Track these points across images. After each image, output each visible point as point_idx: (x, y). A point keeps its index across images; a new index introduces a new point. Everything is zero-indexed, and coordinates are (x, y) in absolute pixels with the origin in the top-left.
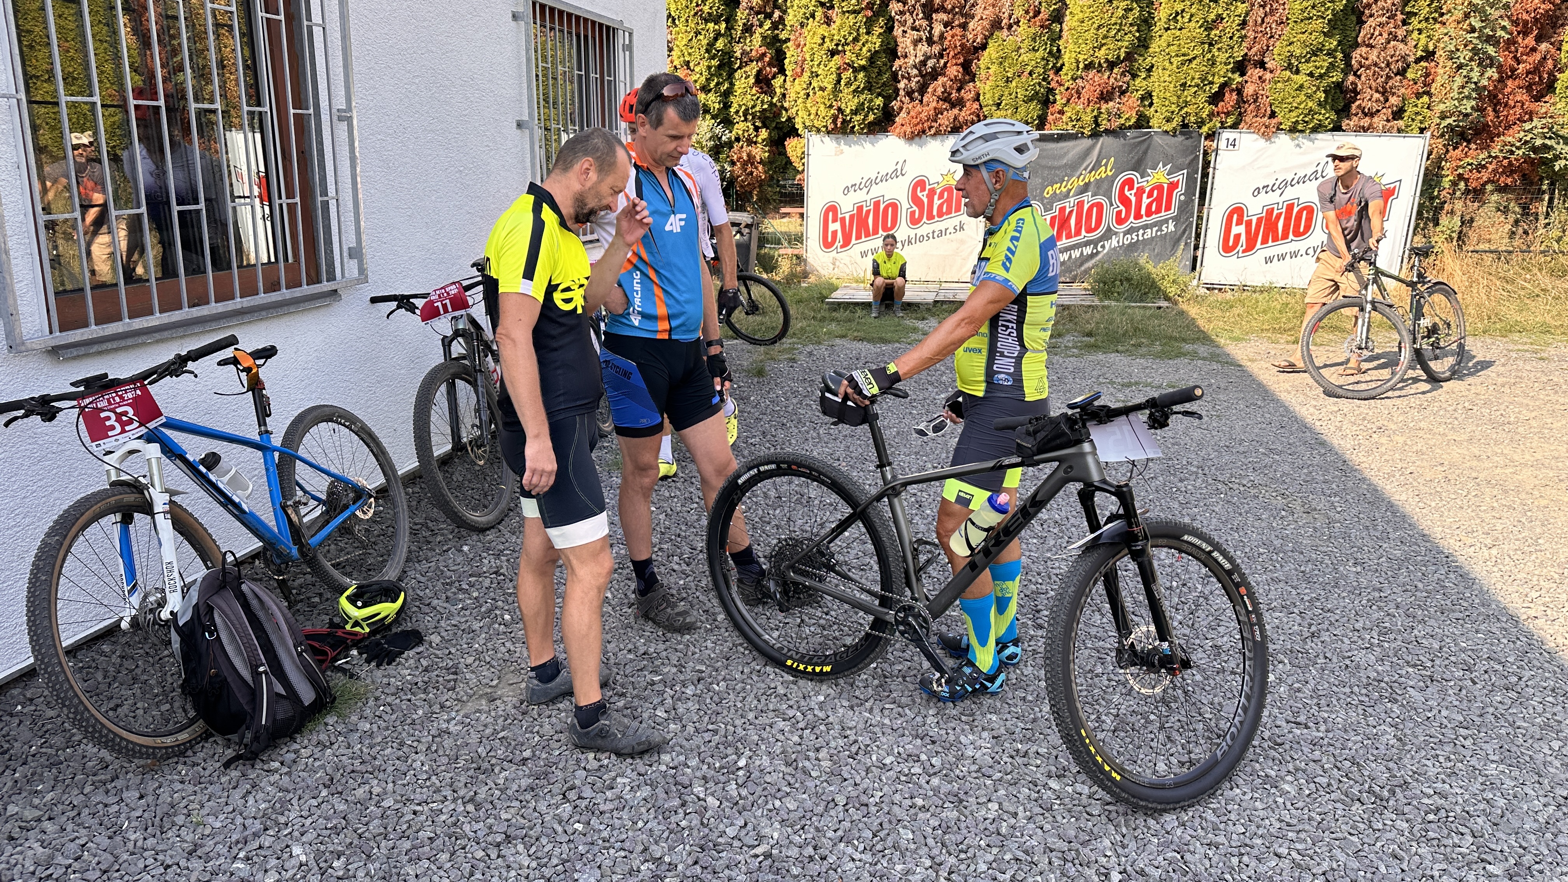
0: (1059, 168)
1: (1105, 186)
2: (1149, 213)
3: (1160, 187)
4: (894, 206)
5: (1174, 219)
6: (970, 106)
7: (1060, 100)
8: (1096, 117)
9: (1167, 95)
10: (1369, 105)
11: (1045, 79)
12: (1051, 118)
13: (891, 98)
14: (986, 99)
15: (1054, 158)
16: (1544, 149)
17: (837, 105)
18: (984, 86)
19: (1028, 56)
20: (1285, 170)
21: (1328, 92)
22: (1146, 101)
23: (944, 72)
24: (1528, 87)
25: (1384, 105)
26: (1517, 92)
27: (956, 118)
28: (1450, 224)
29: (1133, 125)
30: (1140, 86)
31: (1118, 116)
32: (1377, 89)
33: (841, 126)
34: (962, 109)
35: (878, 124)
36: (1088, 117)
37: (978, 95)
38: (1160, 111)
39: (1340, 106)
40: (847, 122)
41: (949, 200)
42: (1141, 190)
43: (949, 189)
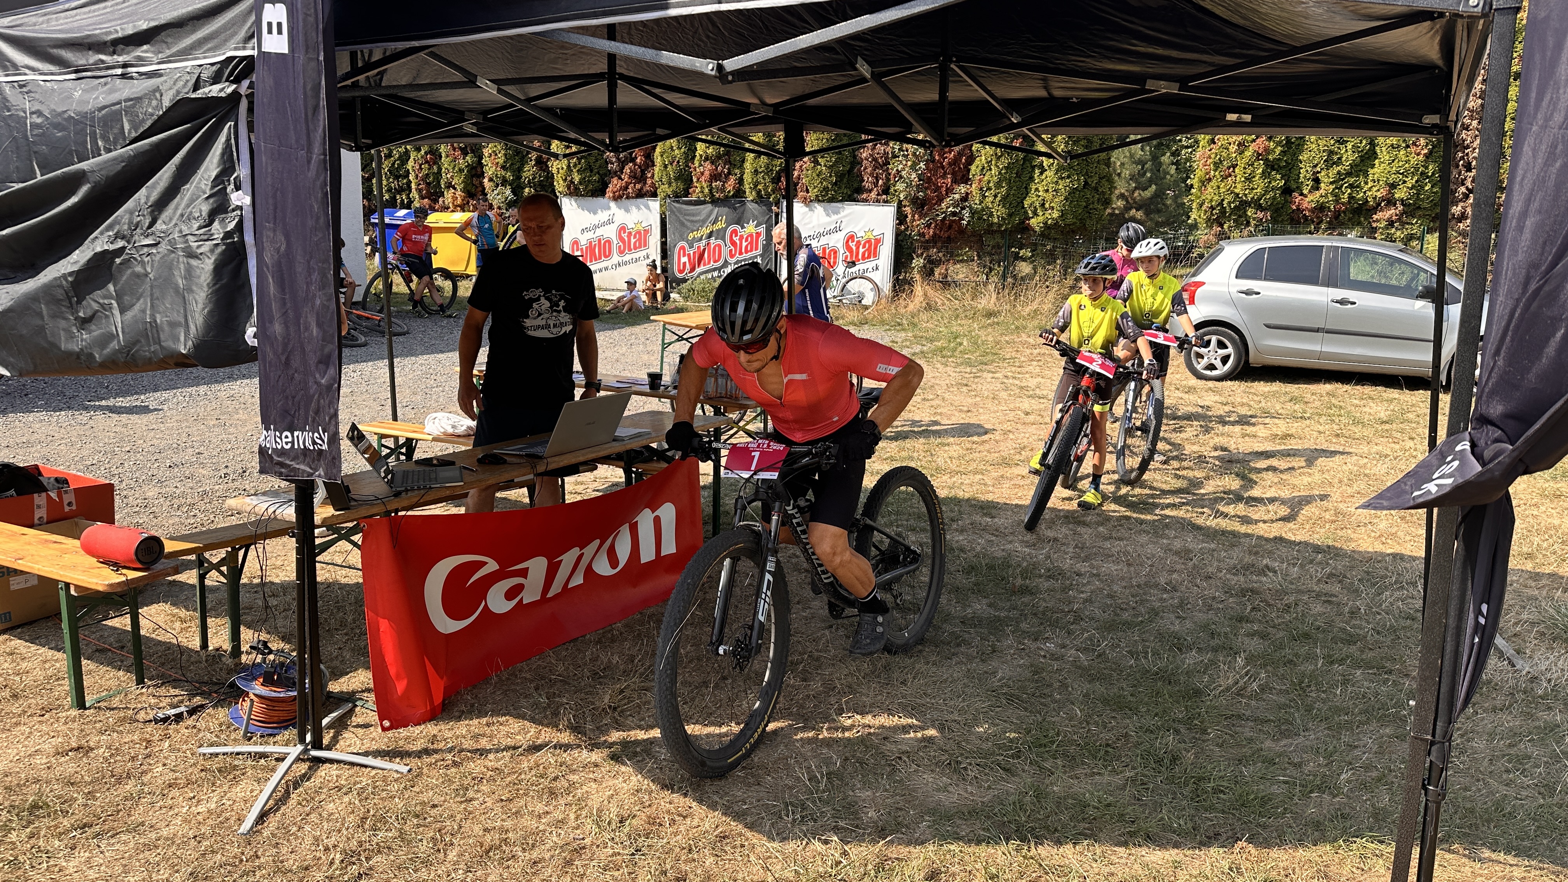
0: (696, 222)
1: (721, 233)
2: (746, 252)
3: (751, 235)
4: (609, 242)
5: (761, 255)
6: (649, 182)
7: (695, 179)
8: (711, 190)
9: (748, 177)
10: (866, 185)
11: (687, 166)
12: (691, 190)
13: (606, 175)
14: (656, 178)
15: (693, 215)
16: (954, 214)
17: (569, 178)
18: (657, 169)
19: (677, 152)
20: (819, 225)
21: (840, 177)
22: (741, 181)
23: (633, 160)
24: (954, 174)
25: (876, 184)
26: (944, 176)
27: (642, 188)
28: (918, 262)
29: (733, 196)
30: (737, 171)
31: (723, 190)
32: (871, 174)
33: (574, 192)
34: (645, 183)
35: (599, 191)
36: (706, 191)
37: (653, 175)
38: (747, 187)
39: (856, 185)
40: (577, 189)
41: (640, 239)
42: (742, 237)
43: (639, 232)
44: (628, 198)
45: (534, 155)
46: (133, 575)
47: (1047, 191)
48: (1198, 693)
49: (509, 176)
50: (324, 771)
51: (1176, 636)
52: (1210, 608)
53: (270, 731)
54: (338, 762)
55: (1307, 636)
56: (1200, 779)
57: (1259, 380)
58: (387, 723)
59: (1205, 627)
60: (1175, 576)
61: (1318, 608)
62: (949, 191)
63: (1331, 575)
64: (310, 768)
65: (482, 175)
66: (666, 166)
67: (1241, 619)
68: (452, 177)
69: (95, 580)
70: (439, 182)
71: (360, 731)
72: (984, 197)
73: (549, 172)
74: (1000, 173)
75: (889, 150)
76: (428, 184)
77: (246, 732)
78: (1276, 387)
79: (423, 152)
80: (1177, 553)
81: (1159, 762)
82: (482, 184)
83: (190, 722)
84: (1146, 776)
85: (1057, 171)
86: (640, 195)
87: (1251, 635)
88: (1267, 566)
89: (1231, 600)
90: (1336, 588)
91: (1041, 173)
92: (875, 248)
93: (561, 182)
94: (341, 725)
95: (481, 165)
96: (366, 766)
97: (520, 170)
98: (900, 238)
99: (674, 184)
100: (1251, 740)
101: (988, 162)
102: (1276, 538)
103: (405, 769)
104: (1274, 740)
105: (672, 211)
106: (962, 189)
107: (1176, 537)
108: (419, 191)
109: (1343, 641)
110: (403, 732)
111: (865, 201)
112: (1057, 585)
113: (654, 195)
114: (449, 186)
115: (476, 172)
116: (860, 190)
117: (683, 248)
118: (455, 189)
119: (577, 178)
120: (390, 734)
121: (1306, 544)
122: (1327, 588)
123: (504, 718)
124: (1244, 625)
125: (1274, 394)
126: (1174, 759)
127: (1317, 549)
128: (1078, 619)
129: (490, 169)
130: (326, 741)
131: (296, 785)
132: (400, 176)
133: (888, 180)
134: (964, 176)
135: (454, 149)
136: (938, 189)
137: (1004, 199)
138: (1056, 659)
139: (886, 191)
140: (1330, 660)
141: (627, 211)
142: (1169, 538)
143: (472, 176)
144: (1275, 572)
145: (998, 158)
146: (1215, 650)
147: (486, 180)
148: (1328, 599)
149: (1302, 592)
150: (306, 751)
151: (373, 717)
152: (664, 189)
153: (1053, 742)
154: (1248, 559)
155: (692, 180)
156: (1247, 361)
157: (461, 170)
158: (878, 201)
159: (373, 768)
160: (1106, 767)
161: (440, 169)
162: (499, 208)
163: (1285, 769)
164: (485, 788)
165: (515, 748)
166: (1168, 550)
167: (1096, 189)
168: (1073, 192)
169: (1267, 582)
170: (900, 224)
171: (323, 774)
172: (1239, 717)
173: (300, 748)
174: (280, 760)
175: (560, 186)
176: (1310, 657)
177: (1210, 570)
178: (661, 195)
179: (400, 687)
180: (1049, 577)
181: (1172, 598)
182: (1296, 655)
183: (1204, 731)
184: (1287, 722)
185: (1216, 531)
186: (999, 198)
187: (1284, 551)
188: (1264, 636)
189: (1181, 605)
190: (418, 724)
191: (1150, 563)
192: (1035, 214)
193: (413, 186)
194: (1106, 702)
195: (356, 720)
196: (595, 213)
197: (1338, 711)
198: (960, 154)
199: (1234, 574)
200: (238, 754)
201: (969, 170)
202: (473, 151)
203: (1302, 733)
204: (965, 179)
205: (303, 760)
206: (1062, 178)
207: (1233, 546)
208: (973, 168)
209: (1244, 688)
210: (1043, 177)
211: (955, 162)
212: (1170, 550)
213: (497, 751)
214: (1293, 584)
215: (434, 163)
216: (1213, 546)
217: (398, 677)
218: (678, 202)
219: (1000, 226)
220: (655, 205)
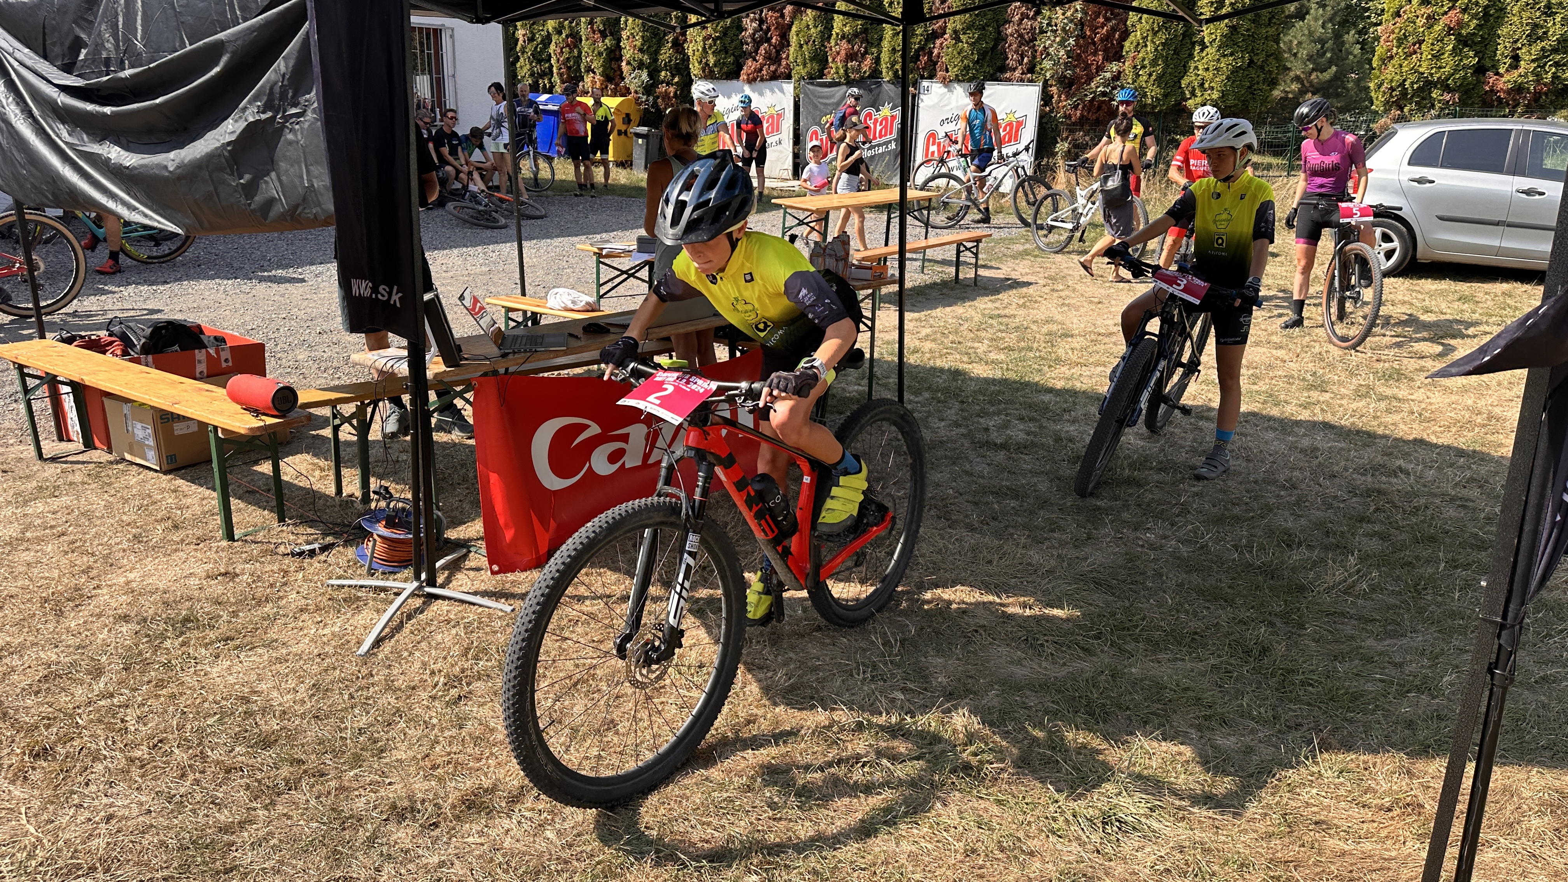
0: (829, 104)
2: (881, 136)
3: (886, 119)
5: (895, 140)
6: (784, 63)
7: (830, 60)
8: (846, 71)
9: (885, 57)
10: (1011, 63)
11: (823, 45)
12: (826, 71)
13: (740, 56)
14: (791, 59)
15: (827, 97)
16: (1104, 94)
17: (704, 61)
18: (792, 49)
19: (813, 30)
20: (957, 108)
21: (983, 55)
22: (877, 60)
23: (768, 40)
24: (1105, 50)
25: (1021, 63)
26: (1095, 54)
27: (776, 70)
28: (1062, 147)
29: (869, 77)
30: (874, 50)
31: (858, 70)
32: (1016, 52)
33: (709, 74)
34: (780, 65)
35: (733, 74)
36: (842, 71)
37: (788, 56)
38: (884, 67)
39: (999, 64)
40: (711, 71)
41: (772, 124)
42: (876, 120)
43: (772, 117)
44: (762, 80)
45: (670, 37)
46: (270, 421)
47: (1207, 69)
48: (1301, 589)
49: (646, 58)
50: (437, 607)
51: (1286, 532)
52: (1330, 506)
53: (391, 569)
54: (450, 599)
55: (1432, 539)
56: (1290, 671)
57: (1427, 277)
58: (496, 568)
59: (1319, 525)
60: (1296, 473)
61: (1451, 512)
62: (1100, 69)
63: (1471, 480)
64: (424, 603)
65: (620, 58)
66: (801, 46)
67: (1362, 519)
68: (591, 61)
69: (238, 424)
70: (579, 66)
71: (472, 574)
72: (1138, 75)
73: (685, 54)
74: (1156, 50)
75: (1036, 25)
76: (569, 68)
77: (370, 569)
78: (1445, 285)
79: (564, 36)
80: (1302, 451)
81: (1248, 653)
82: (620, 67)
83: (322, 557)
84: (1231, 665)
85: (1220, 47)
86: (774, 77)
87: (1370, 535)
88: (1400, 468)
89: (1354, 499)
90: (1475, 493)
91: (1202, 50)
92: (1017, 131)
93: (696, 64)
94: (455, 567)
95: (620, 48)
96: (474, 604)
97: (657, 52)
98: (1044, 120)
99: (809, 65)
100: (1352, 638)
101: (1143, 38)
102: (1415, 440)
103: (509, 609)
104: (1376, 639)
105: (806, 95)
106: (1114, 67)
107: (1305, 435)
108: (561, 75)
109: (1472, 546)
110: (510, 576)
111: (1009, 80)
112: (1168, 478)
113: (788, 77)
114: (589, 70)
115: (614, 55)
116: (1003, 69)
117: (816, 133)
118: (594, 73)
119: (712, 60)
120: (498, 577)
121: (1449, 447)
122: (1465, 492)
123: (602, 570)
124: (1364, 525)
125: (1442, 293)
126: (1265, 651)
127: (1460, 453)
128: (1185, 511)
129: (628, 53)
130: (440, 580)
131: (410, 617)
132: (543, 60)
133: (1034, 57)
134: (1116, 53)
135: (594, 32)
136: (1088, 67)
137: (1160, 78)
138: (1155, 549)
139: (1031, 70)
140: (1453, 564)
141: (761, 94)
142: (1297, 436)
143: (611, 60)
144: (1409, 474)
145: (1155, 33)
146: (1326, 548)
147: (624, 64)
148: (1463, 504)
149: (1435, 495)
150: (420, 587)
151: (484, 562)
152: (799, 71)
153: (1136, 626)
154: (1379, 459)
155: (827, 60)
156: (1414, 257)
157: (600, 54)
158: (1022, 80)
159: (480, 606)
160: (1190, 654)
161: (580, 53)
162: (636, 92)
163: (1384, 668)
164: (579, 629)
165: (609, 596)
166: (1292, 447)
167: (1262, 68)
168: (1235, 71)
169: (1398, 483)
170: (1045, 105)
171: (435, 608)
172: (1342, 614)
173: (416, 584)
174: (397, 594)
175: (695, 68)
176: (1432, 560)
177: (1336, 468)
178: (795, 77)
179: (509, 535)
180: (1160, 469)
181: (1290, 495)
182: (1417, 558)
183: (1302, 626)
184: (1394, 622)
185: (1350, 430)
186: (1154, 77)
187: (1422, 452)
188: (1384, 537)
189: (1298, 503)
190: (524, 570)
191: (1271, 459)
192: (1193, 94)
193: (555, 70)
194: (1201, 592)
195: (468, 564)
196: (729, 97)
197: (1453, 615)
198: (1113, 30)
199: (1362, 474)
200: (361, 587)
201: (1122, 47)
202: (612, 34)
203: (1409, 634)
204: (1117, 55)
205: (418, 596)
206: (1224, 56)
207: (1365, 445)
208: (1127, 44)
209: (1352, 586)
210: (1204, 54)
211: (1108, 37)
212: (1296, 448)
213: (593, 598)
214: (1425, 486)
215: (576, 46)
216: (1343, 445)
217: (506, 525)
218: (812, 84)
219: (1154, 107)
220: (789, 87)
